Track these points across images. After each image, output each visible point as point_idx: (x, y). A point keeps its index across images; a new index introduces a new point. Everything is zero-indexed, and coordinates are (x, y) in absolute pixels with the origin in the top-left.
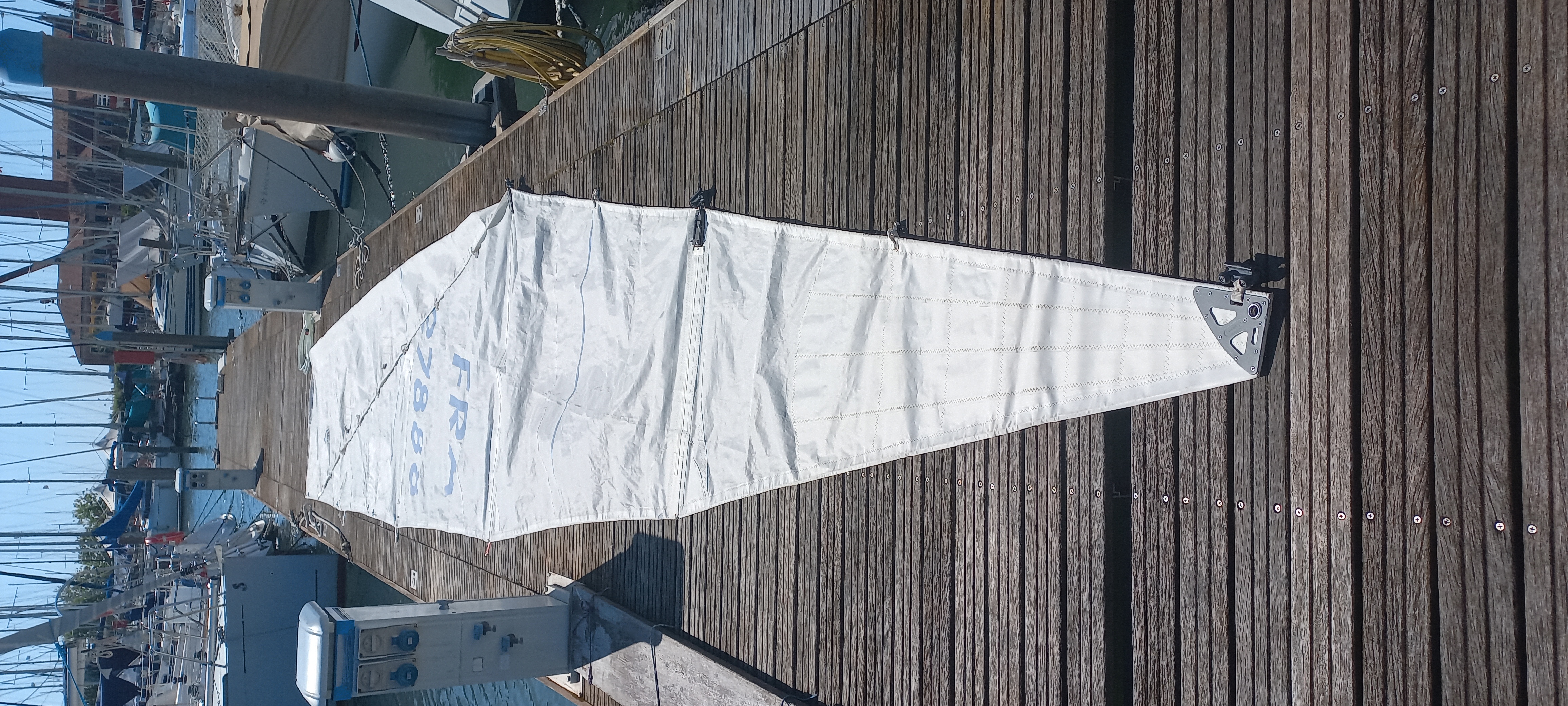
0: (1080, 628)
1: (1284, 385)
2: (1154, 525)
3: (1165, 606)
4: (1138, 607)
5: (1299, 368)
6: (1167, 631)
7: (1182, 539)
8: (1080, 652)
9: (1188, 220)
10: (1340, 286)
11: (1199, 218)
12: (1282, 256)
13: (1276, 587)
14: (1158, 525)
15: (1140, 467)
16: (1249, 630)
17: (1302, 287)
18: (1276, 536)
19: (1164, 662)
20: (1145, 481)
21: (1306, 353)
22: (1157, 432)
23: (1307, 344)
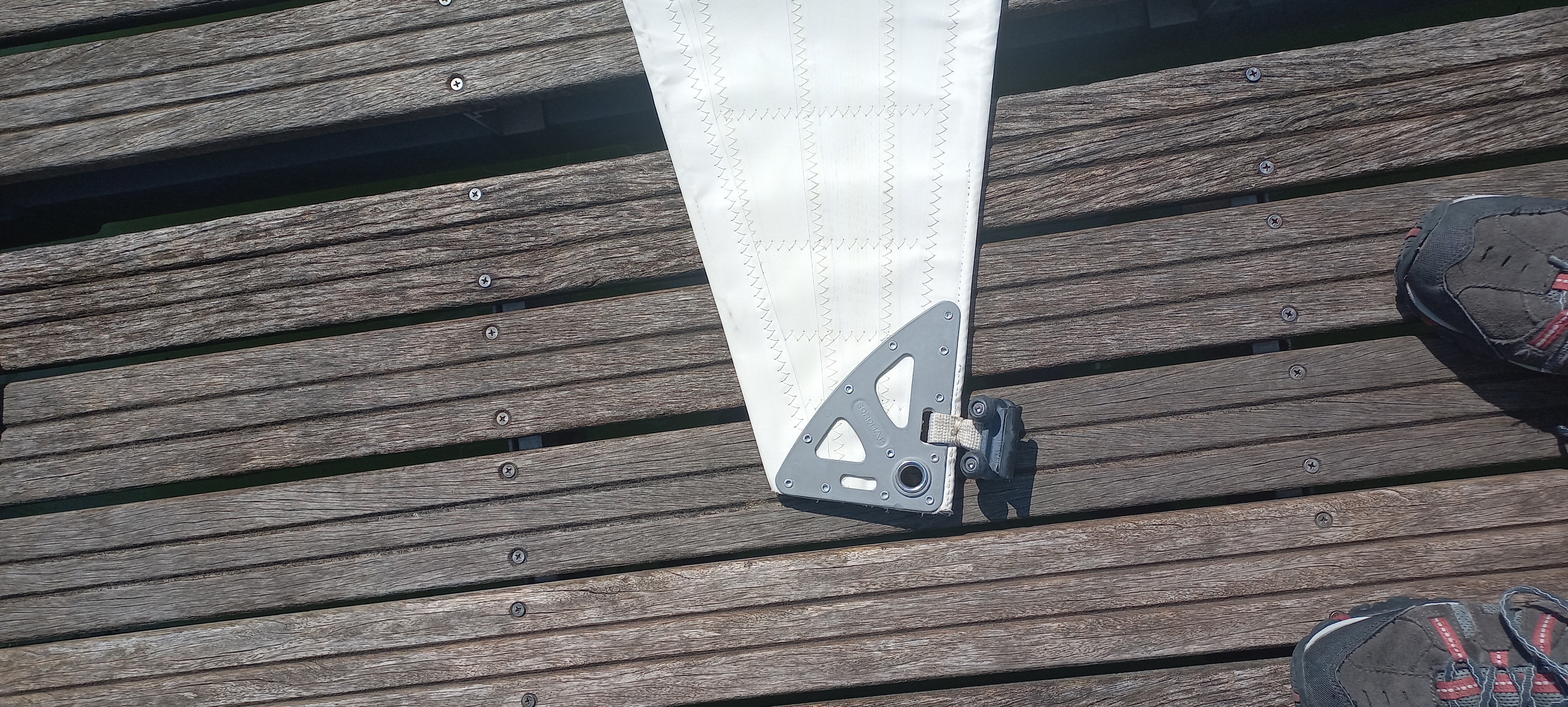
0: (145, 74)
1: (765, 544)
2: (421, 254)
3: (260, 308)
4: (240, 237)
5: (803, 578)
6: (212, 320)
7: (410, 334)
8: (94, 82)
9: (1116, 251)
10: (973, 653)
11: (1119, 282)
12: (1035, 510)
13: (366, 571)
14: (422, 266)
15: (539, 198)
16: (269, 522)
17: (968, 567)
18: (463, 560)
19: (147, 321)
20: (513, 216)
21: (832, 591)
22: (624, 234)
23: (853, 591)
